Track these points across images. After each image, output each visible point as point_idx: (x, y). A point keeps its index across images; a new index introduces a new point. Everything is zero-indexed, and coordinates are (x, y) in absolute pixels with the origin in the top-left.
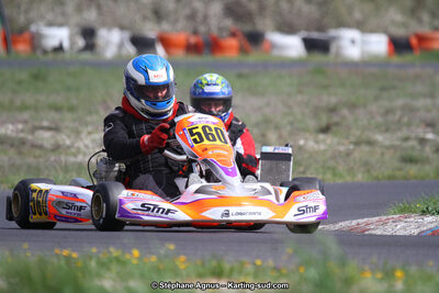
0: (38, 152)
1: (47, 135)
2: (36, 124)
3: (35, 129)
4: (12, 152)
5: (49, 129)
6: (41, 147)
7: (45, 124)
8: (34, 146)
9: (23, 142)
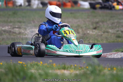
0: (14, 34)
1: (17, 29)
2: (14, 26)
3: (14, 28)
4: (7, 34)
5: (18, 28)
6: (15, 33)
7: (17, 26)
8: (13, 33)
9: (10, 31)
